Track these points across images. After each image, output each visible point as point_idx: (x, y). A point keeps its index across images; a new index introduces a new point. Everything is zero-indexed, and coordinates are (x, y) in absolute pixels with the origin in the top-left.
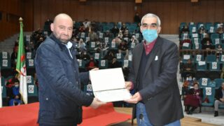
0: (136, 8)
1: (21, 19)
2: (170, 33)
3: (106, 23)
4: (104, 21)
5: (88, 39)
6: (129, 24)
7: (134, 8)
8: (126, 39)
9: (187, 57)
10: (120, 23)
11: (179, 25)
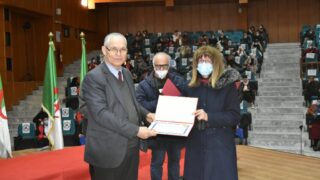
0: (240, 10)
1: (82, 34)
2: (289, 41)
3: (200, 33)
4: (199, 30)
5: (177, 55)
6: (232, 31)
7: (237, 11)
8: (228, 52)
9: (312, 72)
10: (220, 32)
11: (301, 30)
